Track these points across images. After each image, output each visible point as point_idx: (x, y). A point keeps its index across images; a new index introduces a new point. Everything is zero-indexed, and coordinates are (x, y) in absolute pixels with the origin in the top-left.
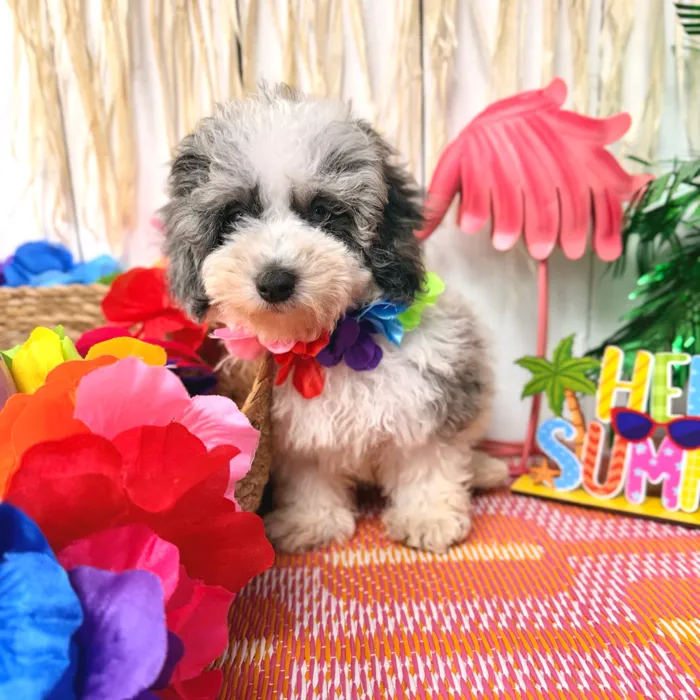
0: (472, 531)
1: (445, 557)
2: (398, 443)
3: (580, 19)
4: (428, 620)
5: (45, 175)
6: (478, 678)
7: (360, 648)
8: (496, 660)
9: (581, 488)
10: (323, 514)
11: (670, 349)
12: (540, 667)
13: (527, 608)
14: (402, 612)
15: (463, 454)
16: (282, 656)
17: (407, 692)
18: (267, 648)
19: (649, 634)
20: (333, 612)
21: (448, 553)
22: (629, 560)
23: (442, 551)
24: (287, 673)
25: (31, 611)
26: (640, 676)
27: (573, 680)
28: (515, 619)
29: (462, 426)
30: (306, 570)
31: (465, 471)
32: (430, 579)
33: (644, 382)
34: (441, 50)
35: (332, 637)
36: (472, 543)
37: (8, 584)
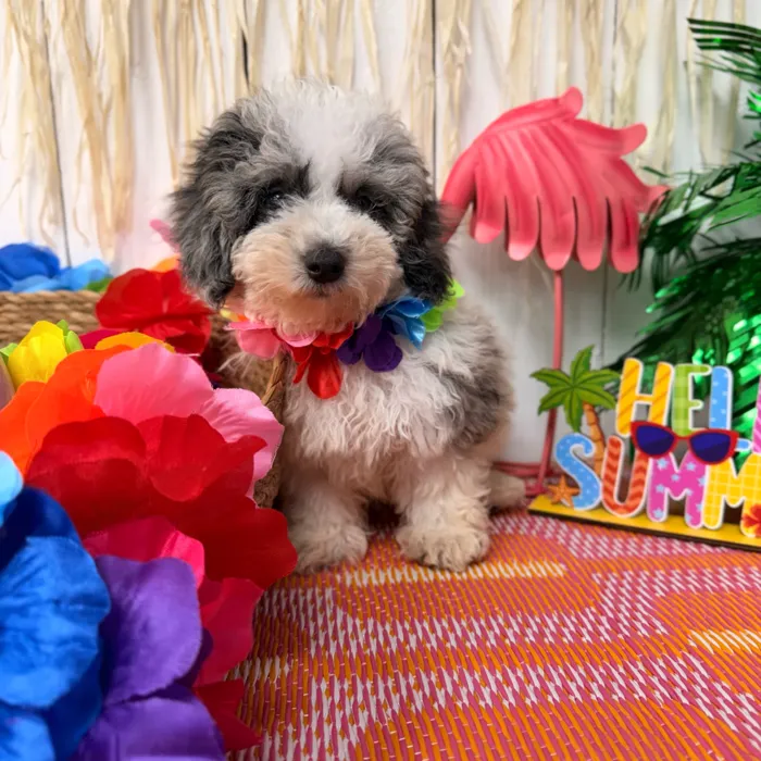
0: (491, 550)
1: (464, 575)
2: (414, 453)
3: (593, 30)
4: (452, 637)
5: (32, 174)
6: (508, 691)
7: (381, 665)
8: (526, 673)
9: (601, 506)
10: (333, 532)
11: (689, 360)
12: (573, 679)
13: (554, 623)
14: (423, 629)
15: (480, 467)
16: (298, 675)
17: (436, 706)
18: (282, 666)
19: (682, 645)
20: (350, 630)
21: (467, 571)
22: (655, 576)
23: (462, 569)
24: (305, 690)
25: (56, 598)
26: (676, 684)
27: (607, 691)
28: (543, 634)
29: (479, 438)
30: (317, 590)
31: (483, 486)
32: (450, 597)
33: (664, 394)
34: (454, 56)
35: (351, 654)
36: (492, 562)
37: (30, 569)
